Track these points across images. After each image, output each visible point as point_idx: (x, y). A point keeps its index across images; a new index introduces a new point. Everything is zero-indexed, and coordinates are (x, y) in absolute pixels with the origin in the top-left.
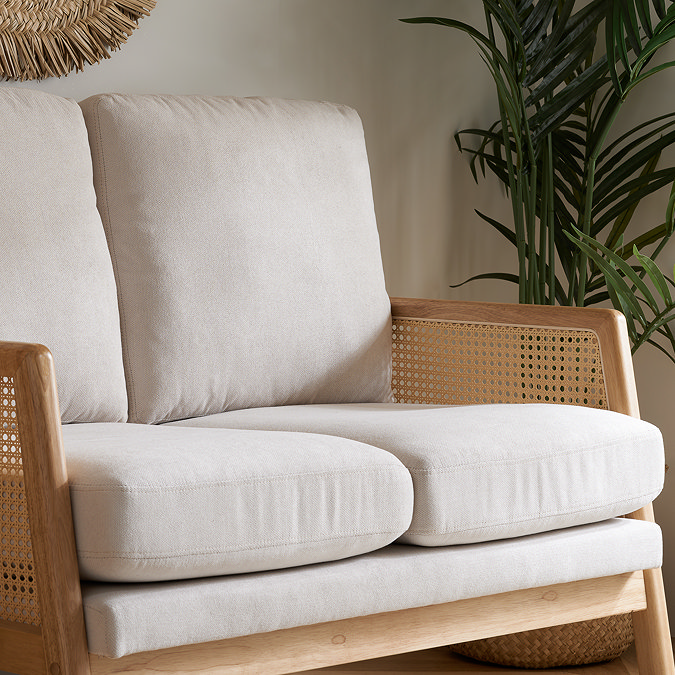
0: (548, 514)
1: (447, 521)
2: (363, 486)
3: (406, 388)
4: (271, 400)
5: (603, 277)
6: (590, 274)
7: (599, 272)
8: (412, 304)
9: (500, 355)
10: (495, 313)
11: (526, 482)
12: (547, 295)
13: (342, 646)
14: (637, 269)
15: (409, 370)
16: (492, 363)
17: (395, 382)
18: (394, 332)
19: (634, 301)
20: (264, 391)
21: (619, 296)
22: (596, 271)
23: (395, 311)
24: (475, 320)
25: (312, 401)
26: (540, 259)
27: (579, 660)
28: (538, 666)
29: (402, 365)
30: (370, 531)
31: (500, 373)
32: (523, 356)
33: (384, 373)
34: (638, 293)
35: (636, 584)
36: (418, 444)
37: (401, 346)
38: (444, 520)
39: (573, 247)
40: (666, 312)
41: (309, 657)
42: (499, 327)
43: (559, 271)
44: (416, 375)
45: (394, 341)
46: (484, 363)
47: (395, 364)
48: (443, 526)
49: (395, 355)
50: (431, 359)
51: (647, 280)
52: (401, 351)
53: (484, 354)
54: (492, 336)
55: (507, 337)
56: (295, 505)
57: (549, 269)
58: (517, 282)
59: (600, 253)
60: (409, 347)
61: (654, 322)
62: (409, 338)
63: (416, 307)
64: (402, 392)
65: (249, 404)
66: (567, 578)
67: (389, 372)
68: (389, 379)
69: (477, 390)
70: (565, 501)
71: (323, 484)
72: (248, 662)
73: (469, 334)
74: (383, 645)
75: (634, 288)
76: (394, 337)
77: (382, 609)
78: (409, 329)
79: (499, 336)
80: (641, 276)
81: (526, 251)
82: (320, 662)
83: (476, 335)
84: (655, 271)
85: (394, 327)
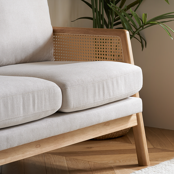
0: (106, 99)
1: (73, 104)
2: (45, 95)
3: (58, 56)
4: (14, 62)
5: (119, 17)
6: (114, 16)
7: (118, 15)
8: (60, 29)
9: (88, 45)
10: (86, 31)
11: (99, 89)
12: (102, 23)
13: (39, 148)
14: (130, 14)
15: (59, 50)
16: (86, 47)
17: (55, 54)
18: (54, 38)
19: (129, 25)
20: (12, 60)
21: (125, 24)
22: (117, 15)
23: (54, 31)
24: (80, 34)
25: (28, 62)
26: (99, 12)
27: (114, 136)
28: (101, 139)
29: (57, 51)
30: (48, 110)
31: (88, 51)
32: (96, 45)
33: (51, 51)
34: (130, 22)
35: (134, 118)
36: (63, 78)
37: (56, 43)
38: (72, 104)
39: (109, 8)
40: (139, 28)
41: (28, 153)
42: (88, 36)
43: (105, 16)
44: (61, 52)
45: (54, 41)
46: (83, 47)
47: (55, 48)
48: (72, 106)
49: (54, 45)
50: (66, 46)
51: (133, 18)
52: (56, 44)
53: (83, 44)
54: (85, 39)
55: (91, 39)
56: (21, 104)
57: (102, 16)
58: (93, 20)
59: (117, 9)
60: (59, 43)
61: (136, 31)
62: (59, 40)
63: (61, 30)
64: (57, 57)
65: (7, 64)
66: (113, 119)
67: (53, 51)
68: (53, 53)
69: (81, 56)
70: (112, 94)
71: (31, 95)
72: (7, 157)
73: (78, 38)
74: (54, 146)
75: (129, 21)
76: (54, 39)
77: (52, 135)
78: (59, 37)
79: (88, 39)
80: (131, 17)
81: (95, 10)
82: (32, 154)
83: (81, 38)
84: (136, 16)
85: (54, 36)
